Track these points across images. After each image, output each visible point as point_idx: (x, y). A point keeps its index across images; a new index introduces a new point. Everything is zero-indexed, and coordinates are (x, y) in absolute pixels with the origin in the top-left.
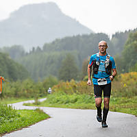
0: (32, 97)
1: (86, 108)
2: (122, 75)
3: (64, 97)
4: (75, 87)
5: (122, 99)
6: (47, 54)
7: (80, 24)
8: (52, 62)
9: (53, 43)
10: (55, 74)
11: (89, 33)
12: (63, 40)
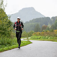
0: (26, 37)
1: (43, 40)
2: (55, 30)
3: (36, 37)
4: (40, 34)
5: (55, 38)
6: (30, 24)
7: (41, 14)
8: (32, 26)
9: (33, 20)
10: (33, 30)
11: (44, 17)
12: (36, 19)
